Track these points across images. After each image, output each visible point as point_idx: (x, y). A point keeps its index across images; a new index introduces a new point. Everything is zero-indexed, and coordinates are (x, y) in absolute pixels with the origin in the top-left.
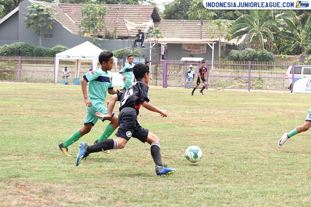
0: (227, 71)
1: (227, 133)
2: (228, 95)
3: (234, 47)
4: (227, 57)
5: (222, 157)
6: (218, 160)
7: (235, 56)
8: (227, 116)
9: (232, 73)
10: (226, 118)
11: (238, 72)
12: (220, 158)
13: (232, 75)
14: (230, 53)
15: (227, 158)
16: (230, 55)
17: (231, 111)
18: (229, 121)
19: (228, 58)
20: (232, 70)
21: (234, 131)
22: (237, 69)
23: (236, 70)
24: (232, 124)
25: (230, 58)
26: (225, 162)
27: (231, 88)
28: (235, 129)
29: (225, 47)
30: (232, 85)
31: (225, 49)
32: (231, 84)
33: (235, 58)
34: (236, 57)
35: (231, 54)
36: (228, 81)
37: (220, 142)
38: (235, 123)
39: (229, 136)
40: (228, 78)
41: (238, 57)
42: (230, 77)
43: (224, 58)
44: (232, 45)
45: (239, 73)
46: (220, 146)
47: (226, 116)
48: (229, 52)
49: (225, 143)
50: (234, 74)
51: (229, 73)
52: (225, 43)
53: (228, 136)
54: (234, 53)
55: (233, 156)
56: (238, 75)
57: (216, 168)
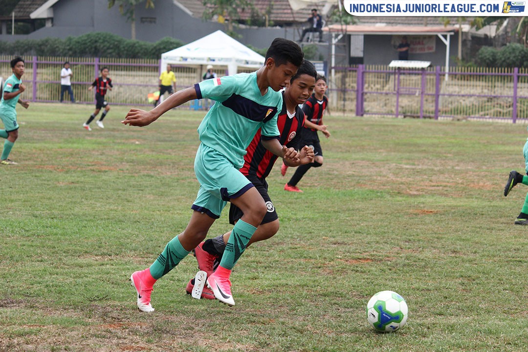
0: (473, 86)
1: (481, 210)
2: (476, 131)
3: (486, 41)
4: (474, 60)
5: (475, 260)
6: (467, 265)
7: (488, 57)
8: (477, 173)
9: (482, 89)
10: (475, 177)
11: (495, 86)
12: (472, 261)
13: (482, 92)
14: (480, 51)
15: (484, 260)
16: (480, 56)
17: (485, 163)
18: (481, 184)
19: (476, 62)
20: (484, 84)
21: (492, 204)
22: (492, 81)
23: (490, 83)
24: (489, 191)
25: (479, 61)
26: (481, 269)
27: (482, 117)
28: (494, 202)
29: (470, 41)
30: (482, 111)
31: (469, 44)
32: (480, 109)
33: (487, 61)
34: (491, 59)
35: (481, 54)
36: (475, 103)
37: (468, 227)
38: (494, 188)
39: (484, 216)
40: (475, 99)
41: (493, 59)
42: (479, 96)
43: (467, 62)
44: (483, 36)
45: (496, 89)
46: (469, 237)
47: (476, 175)
48: (478, 50)
49: (478, 230)
50: (486, 91)
51: (476, 89)
52: (470, 34)
53: (482, 214)
54: (486, 51)
55: (495, 256)
56: (494, 92)
57: (466, 281)
